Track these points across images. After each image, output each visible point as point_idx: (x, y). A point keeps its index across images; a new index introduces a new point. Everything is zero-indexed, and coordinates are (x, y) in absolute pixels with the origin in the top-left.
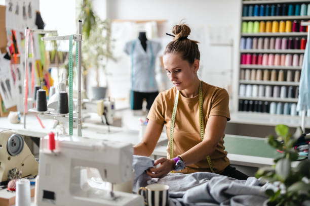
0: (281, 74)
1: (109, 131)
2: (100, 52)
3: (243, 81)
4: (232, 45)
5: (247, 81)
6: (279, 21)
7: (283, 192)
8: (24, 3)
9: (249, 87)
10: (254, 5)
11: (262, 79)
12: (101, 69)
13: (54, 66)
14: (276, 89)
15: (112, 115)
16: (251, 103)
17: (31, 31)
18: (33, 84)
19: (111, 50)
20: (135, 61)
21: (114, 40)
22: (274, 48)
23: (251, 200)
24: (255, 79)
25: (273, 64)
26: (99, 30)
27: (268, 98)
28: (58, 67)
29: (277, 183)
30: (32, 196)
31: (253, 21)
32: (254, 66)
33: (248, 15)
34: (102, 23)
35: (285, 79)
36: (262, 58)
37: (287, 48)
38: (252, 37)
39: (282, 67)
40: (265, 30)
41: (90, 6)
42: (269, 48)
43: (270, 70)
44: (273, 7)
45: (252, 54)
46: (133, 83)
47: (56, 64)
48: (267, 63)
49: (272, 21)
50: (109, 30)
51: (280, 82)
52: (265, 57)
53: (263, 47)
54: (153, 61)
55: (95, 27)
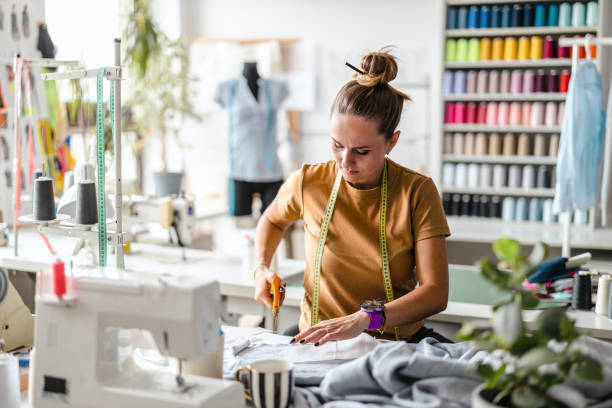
0: (523, 141)
1: (184, 259)
2: (168, 103)
3: (449, 157)
4: (427, 86)
5: (458, 156)
6: (517, 38)
7: (509, 370)
8: (14, 7)
9: (461, 169)
10: (468, 7)
11: (487, 151)
12: (170, 136)
13: (78, 132)
14: (513, 172)
15: (189, 228)
16: (466, 199)
17: (25, 62)
18: (32, 167)
19: (192, 99)
20: (236, 121)
21: (196, 79)
22: (509, 90)
23: (451, 387)
24: (474, 152)
25: (508, 122)
26: (166, 60)
27: (498, 188)
28: (84, 134)
29: (498, 353)
30: (24, 388)
31: (468, 39)
32: (471, 127)
33: (457, 27)
34: (172, 45)
35: (531, 151)
36: (486, 110)
37: (535, 90)
38: (466, 70)
39: (526, 128)
40: (490, 56)
41: (146, 11)
42: (499, 90)
43: (502, 135)
44: (506, 11)
45: (466, 103)
46: (233, 163)
47: (80, 129)
48: (497, 120)
49: (504, 38)
50: (185, 59)
51: (522, 158)
52: (492, 108)
53: (487, 90)
54: (271, 119)
55: (157, 53)
